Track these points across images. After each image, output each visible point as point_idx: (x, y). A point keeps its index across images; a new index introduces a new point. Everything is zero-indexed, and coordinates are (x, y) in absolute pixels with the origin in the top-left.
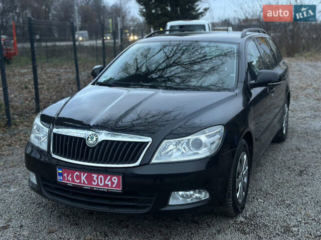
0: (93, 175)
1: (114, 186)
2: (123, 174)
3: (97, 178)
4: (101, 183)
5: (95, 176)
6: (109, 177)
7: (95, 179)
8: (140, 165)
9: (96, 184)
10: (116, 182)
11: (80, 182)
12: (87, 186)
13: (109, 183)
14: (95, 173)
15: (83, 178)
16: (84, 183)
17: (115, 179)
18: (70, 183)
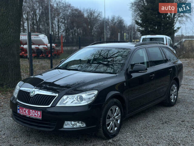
0: (30, 110)
1: (38, 116)
2: (43, 110)
3: (32, 112)
4: (33, 114)
5: (31, 111)
6: (37, 112)
7: (31, 112)
8: (51, 107)
9: (31, 115)
10: (39, 114)
11: (25, 114)
12: (28, 116)
13: (37, 115)
14: (31, 109)
15: (27, 112)
16: (27, 114)
17: (39, 113)
18: (22, 114)
